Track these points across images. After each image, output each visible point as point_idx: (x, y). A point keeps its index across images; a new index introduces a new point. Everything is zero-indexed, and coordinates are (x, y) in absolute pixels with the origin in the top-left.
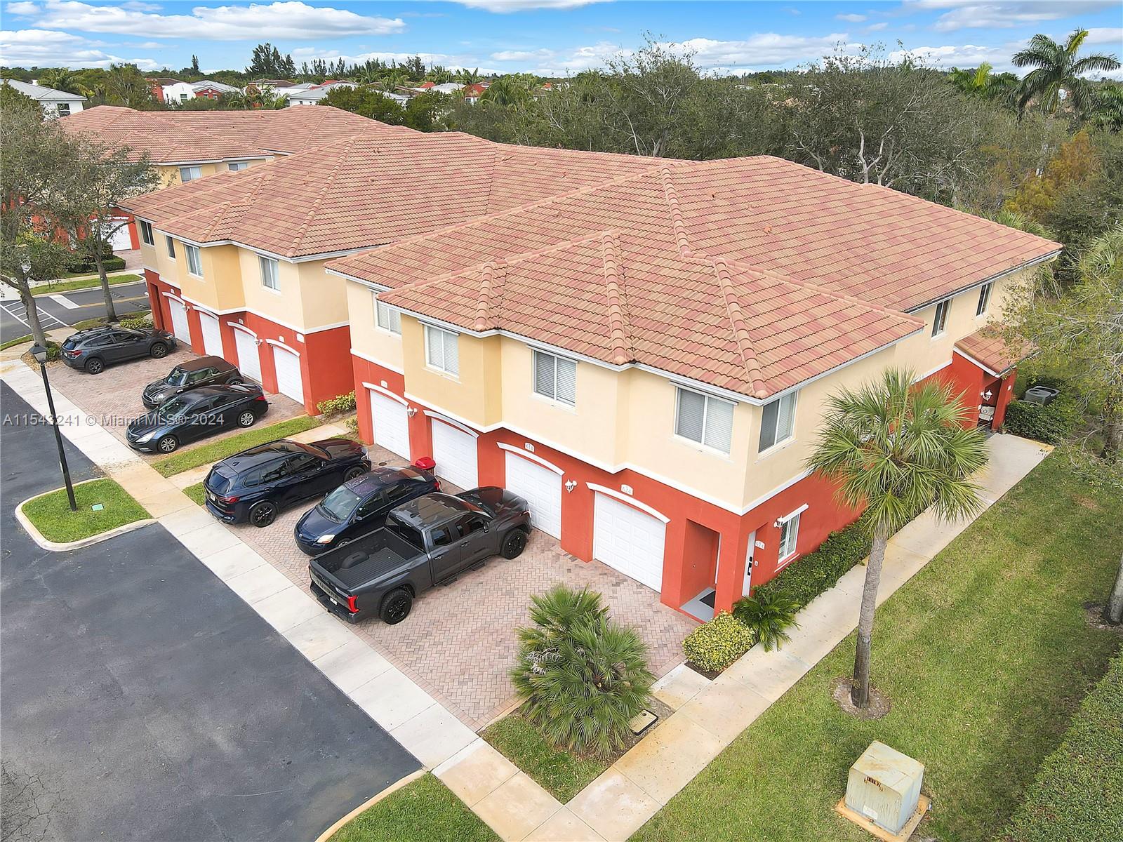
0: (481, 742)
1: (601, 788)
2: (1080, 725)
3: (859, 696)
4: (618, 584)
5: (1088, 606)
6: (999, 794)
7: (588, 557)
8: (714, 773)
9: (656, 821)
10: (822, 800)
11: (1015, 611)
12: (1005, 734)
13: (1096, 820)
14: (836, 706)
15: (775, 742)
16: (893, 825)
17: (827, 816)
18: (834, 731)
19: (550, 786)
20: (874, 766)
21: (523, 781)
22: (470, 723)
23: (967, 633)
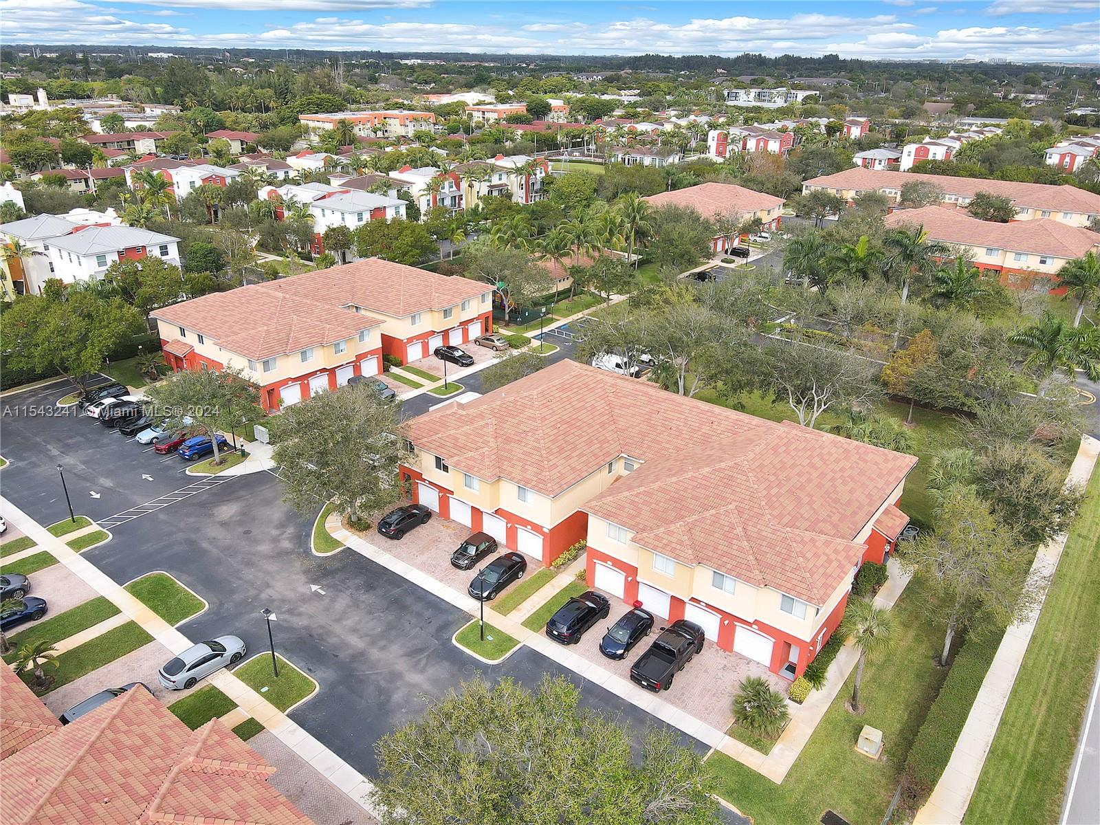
0: (727, 737)
1: (777, 749)
2: (930, 716)
3: (854, 707)
4: (748, 664)
5: (933, 658)
6: (905, 739)
7: (731, 651)
8: (813, 740)
9: (799, 759)
10: (850, 746)
11: (906, 663)
12: (906, 717)
13: (935, 746)
14: (847, 711)
15: (830, 727)
16: (874, 752)
17: (852, 752)
18: (848, 721)
19: (760, 750)
20: (867, 734)
21: (749, 749)
22: (720, 729)
23: (889, 675)
